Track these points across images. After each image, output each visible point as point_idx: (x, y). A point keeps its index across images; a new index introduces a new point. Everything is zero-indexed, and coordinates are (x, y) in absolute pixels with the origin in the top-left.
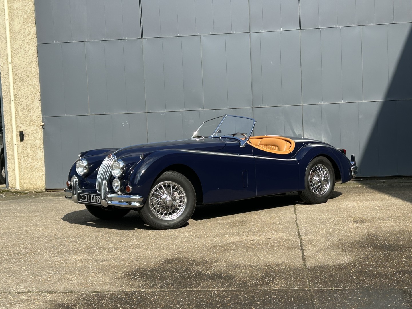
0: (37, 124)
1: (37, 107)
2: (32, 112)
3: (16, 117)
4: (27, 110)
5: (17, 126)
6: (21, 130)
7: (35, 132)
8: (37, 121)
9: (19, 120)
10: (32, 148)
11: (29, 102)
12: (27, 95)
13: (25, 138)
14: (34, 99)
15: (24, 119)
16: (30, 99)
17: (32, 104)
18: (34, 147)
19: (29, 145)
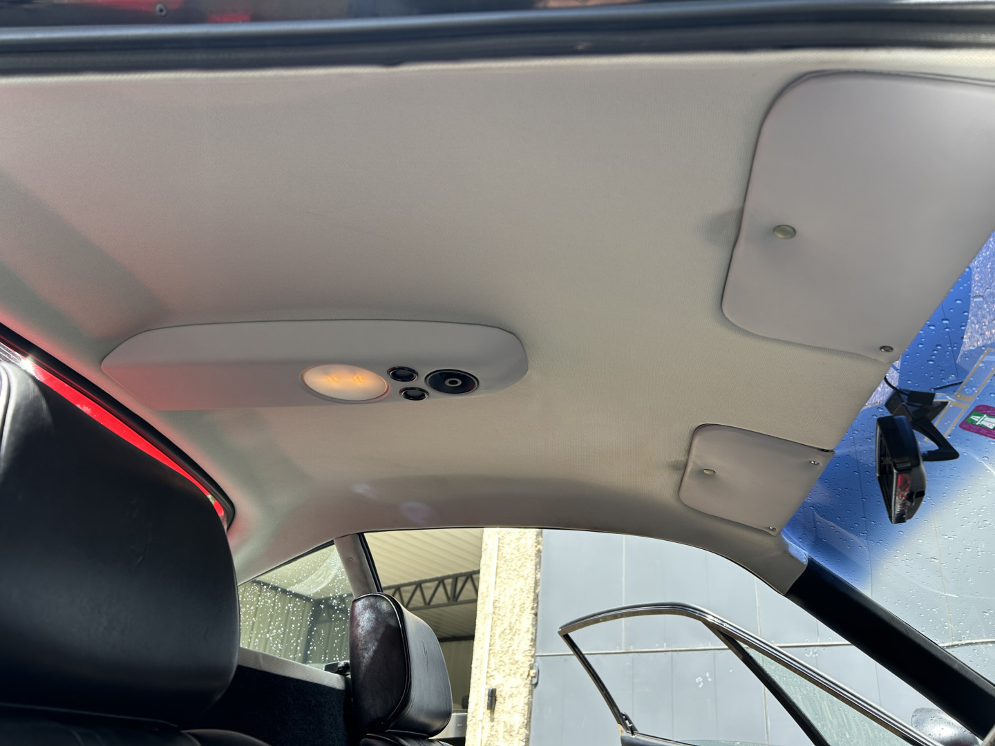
0: (521, 671)
1: (526, 630)
2: (515, 643)
3: (489, 654)
4: (511, 636)
5: (489, 675)
6: (493, 685)
7: (515, 691)
8: (521, 665)
9: (493, 661)
10: (506, 733)
11: (515, 617)
12: (513, 601)
13: (498, 706)
14: (522, 611)
15: (502, 659)
16: (517, 610)
17: (518, 622)
18: (509, 732)
19: (502, 724)
